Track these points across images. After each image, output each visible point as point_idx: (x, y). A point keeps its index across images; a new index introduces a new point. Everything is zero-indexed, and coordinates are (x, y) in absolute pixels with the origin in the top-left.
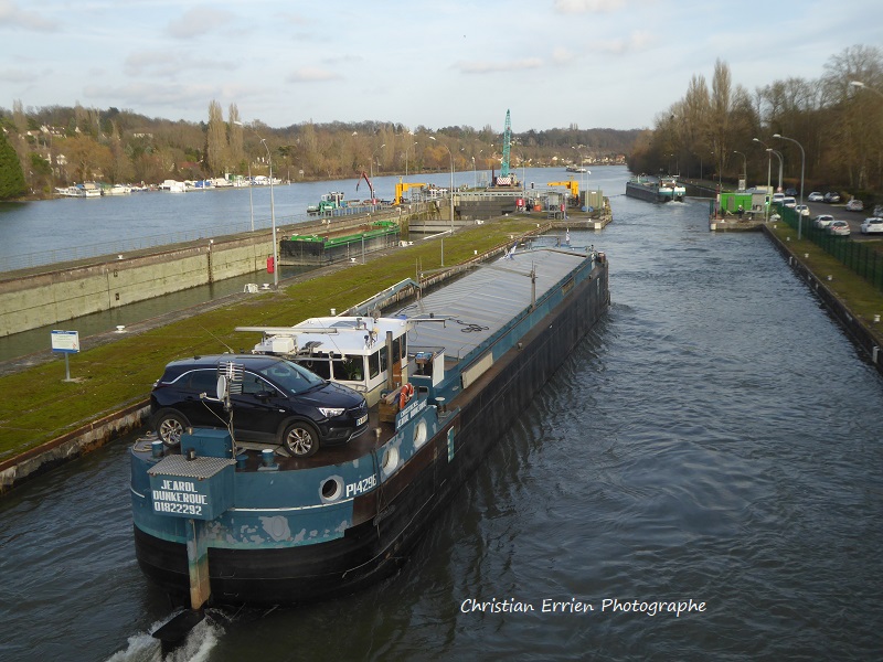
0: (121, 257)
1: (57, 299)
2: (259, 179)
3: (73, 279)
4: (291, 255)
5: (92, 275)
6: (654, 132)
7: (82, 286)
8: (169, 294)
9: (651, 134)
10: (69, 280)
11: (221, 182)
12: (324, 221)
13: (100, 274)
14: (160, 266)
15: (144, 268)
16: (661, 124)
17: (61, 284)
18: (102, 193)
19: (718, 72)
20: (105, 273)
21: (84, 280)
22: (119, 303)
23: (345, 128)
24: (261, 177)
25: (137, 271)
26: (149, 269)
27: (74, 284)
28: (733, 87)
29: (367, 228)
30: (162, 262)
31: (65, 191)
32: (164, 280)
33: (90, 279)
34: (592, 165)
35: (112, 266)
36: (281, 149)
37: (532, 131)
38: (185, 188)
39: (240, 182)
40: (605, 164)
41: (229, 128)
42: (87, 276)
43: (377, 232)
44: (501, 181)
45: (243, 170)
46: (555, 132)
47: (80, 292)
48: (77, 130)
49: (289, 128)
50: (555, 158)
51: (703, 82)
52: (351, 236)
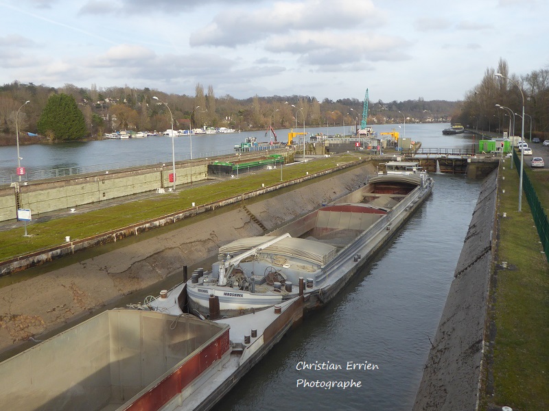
0: (107, 173)
1: (68, 195)
2: (222, 129)
3: (77, 184)
4: (213, 173)
5: (89, 182)
6: (465, 102)
7: (83, 188)
8: (136, 194)
9: (463, 104)
10: (75, 185)
11: (199, 131)
12: (237, 154)
13: (94, 182)
14: (131, 178)
15: (121, 179)
16: (469, 98)
17: (71, 187)
18: (130, 137)
19: (500, 66)
20: (97, 181)
21: (84, 185)
22: (105, 198)
23: (280, 100)
24: (224, 128)
25: (116, 180)
26: (125, 179)
27: (79, 187)
28: (510, 75)
29: (264, 158)
30: (131, 176)
31: (110, 135)
32: (133, 186)
33: (88, 184)
34: (432, 122)
35: (101, 178)
36: (240, 112)
37: (395, 102)
38: (177, 134)
39: (210, 131)
40: (440, 122)
41: (208, 98)
42: (86, 182)
43: (269, 161)
44: (361, 131)
45: (215, 124)
46: (409, 102)
47: (82, 192)
48: (125, 101)
49: (248, 99)
50: (408, 118)
51: (493, 72)
52: (251, 163)
